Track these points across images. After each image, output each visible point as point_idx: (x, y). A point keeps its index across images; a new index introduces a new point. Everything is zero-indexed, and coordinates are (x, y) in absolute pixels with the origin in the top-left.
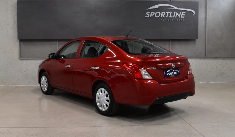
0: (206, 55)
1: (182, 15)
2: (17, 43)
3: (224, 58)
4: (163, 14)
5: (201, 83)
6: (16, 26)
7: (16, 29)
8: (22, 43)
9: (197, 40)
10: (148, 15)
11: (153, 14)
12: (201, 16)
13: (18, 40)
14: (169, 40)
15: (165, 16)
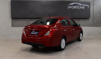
0: (94, 25)
1: (83, 8)
2: (11, 19)
4: (75, 7)
5: (91, 37)
7: (10, 13)
8: (13, 20)
9: (90, 18)
10: (69, 7)
11: (71, 7)
12: (91, 8)
13: (11, 18)
14: (78, 18)
15: (76, 8)
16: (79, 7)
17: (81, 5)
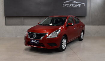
1: (79, 6)
2: (4, 18)
3: (98, 25)
4: (70, 5)
6: (4, 10)
7: (4, 12)
9: (86, 17)
10: (64, 5)
11: (66, 5)
12: (88, 6)
15: (72, 6)
16: (75, 5)
17: (76, 2)
